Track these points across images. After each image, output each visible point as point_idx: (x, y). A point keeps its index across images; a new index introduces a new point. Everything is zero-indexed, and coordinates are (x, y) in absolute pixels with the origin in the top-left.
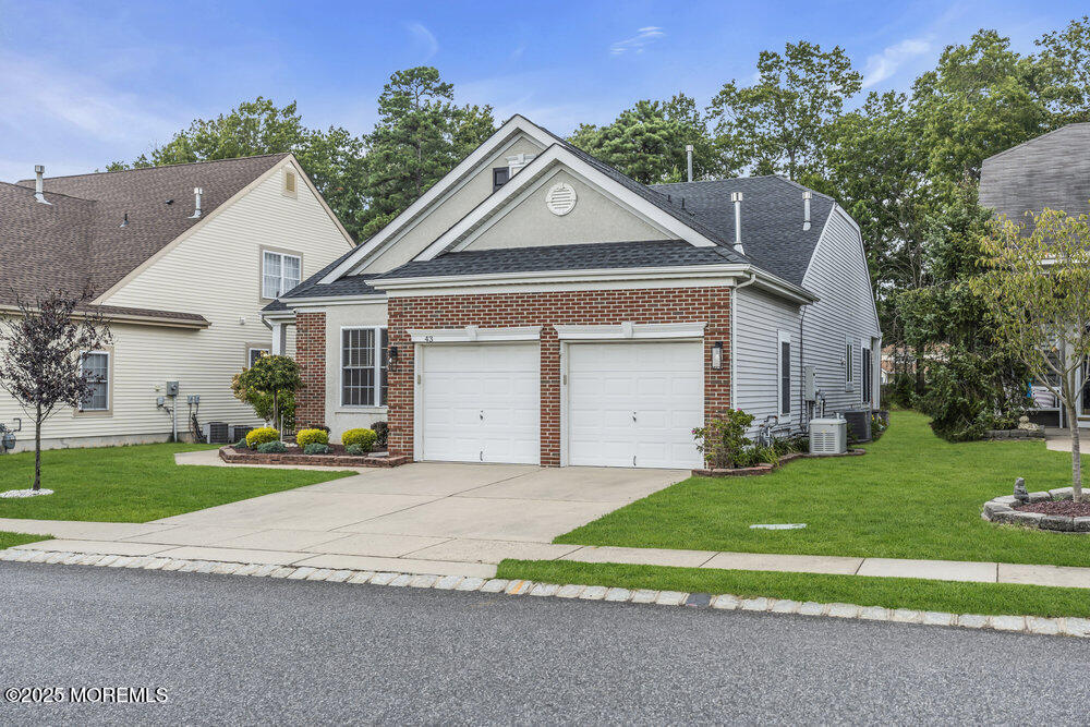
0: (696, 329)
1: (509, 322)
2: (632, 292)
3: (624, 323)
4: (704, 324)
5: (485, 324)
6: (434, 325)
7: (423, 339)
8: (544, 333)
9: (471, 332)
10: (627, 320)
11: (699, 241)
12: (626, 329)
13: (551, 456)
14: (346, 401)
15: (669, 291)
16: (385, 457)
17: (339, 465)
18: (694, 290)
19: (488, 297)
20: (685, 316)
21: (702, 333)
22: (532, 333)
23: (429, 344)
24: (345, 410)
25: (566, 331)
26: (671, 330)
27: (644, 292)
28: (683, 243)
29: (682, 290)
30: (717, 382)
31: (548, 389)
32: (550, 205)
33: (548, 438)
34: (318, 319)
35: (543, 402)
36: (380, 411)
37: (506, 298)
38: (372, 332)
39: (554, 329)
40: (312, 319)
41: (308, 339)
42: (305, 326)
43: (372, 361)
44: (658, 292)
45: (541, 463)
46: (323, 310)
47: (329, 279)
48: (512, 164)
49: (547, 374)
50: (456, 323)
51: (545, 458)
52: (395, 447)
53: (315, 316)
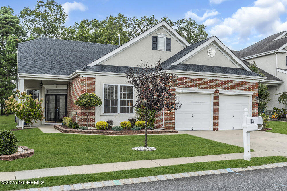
1: (206, 87)
6: (183, 87)
7: (179, 91)
8: (215, 91)
9: (196, 90)
10: (236, 89)
11: (249, 70)
12: (237, 92)
13: (216, 127)
14: (105, 112)
15: (245, 82)
18: (251, 83)
19: (199, 79)
20: (249, 89)
21: (253, 94)
22: (212, 91)
23: (181, 93)
24: (105, 115)
25: (221, 91)
27: (240, 82)
29: (249, 82)
30: (256, 107)
31: (216, 108)
32: (209, 53)
33: (216, 122)
34: (91, 80)
35: (215, 112)
36: (120, 115)
37: (205, 80)
38: (116, 87)
39: (218, 90)
40: (88, 80)
41: (86, 87)
42: (85, 82)
43: (116, 97)
44: (243, 82)
45: (213, 129)
46: (94, 77)
47: (92, 65)
48: (159, 36)
49: (216, 103)
50: (190, 87)
51: (214, 128)
52: (169, 126)
53: (90, 79)
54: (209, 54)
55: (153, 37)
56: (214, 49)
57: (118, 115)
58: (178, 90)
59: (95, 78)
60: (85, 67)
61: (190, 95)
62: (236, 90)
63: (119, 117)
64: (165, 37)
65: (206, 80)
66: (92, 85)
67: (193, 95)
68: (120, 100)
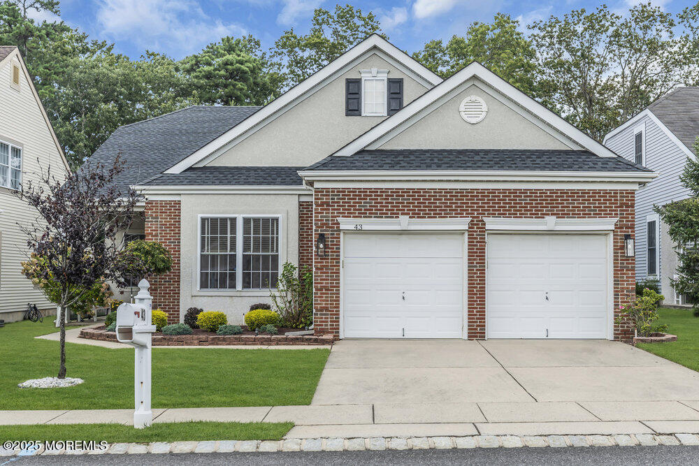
0: (608, 224)
1: (438, 214)
2: (552, 191)
3: (547, 217)
4: (615, 220)
5: (415, 215)
6: (362, 214)
7: (352, 227)
8: (472, 225)
9: (404, 222)
10: (548, 214)
12: (550, 222)
13: (477, 330)
14: (204, 285)
15: (584, 192)
16: (313, 335)
17: (278, 344)
18: (606, 192)
20: (599, 213)
21: (613, 227)
22: (462, 224)
23: (359, 232)
24: (202, 294)
25: (492, 223)
26: (588, 224)
27: (563, 192)
28: (587, 153)
29: (595, 192)
30: (625, 267)
31: (475, 273)
32: (463, 114)
33: (475, 315)
34: (170, 207)
35: (474, 284)
36: (243, 294)
37: (435, 192)
38: (233, 220)
39: (483, 221)
40: (163, 207)
41: (159, 226)
42: (155, 212)
43: (233, 247)
44: (574, 192)
45: (469, 337)
46: (176, 198)
47: (177, 169)
48: (364, 76)
49: (474, 260)
50: (387, 214)
51: (472, 333)
52: (322, 325)
53: (167, 204)
54: (465, 117)
55: (349, 82)
56: (479, 99)
57: (238, 294)
58: (346, 224)
59: (179, 202)
60: (161, 175)
61: (396, 236)
62: (547, 218)
63: (240, 298)
64: (385, 77)
65: (441, 192)
66: (172, 219)
67: (403, 236)
68: (243, 255)
